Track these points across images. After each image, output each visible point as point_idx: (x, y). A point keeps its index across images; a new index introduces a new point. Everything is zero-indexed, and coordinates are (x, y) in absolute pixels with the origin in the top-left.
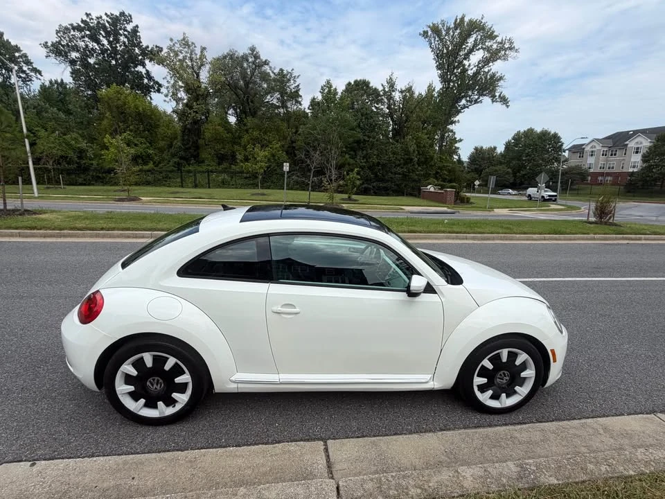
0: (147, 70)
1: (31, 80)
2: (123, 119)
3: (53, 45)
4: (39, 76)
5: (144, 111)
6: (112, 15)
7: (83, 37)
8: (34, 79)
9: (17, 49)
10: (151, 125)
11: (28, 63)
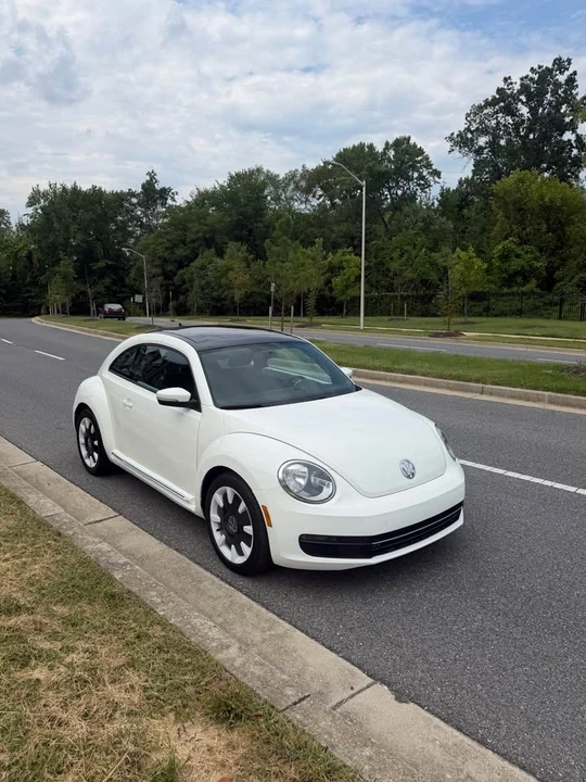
0: (577, 135)
1: (429, 186)
2: (520, 219)
3: (460, 135)
4: (437, 179)
5: (552, 202)
6: (540, 67)
7: (497, 113)
8: (432, 183)
9: (421, 152)
10: (560, 222)
11: (429, 165)
